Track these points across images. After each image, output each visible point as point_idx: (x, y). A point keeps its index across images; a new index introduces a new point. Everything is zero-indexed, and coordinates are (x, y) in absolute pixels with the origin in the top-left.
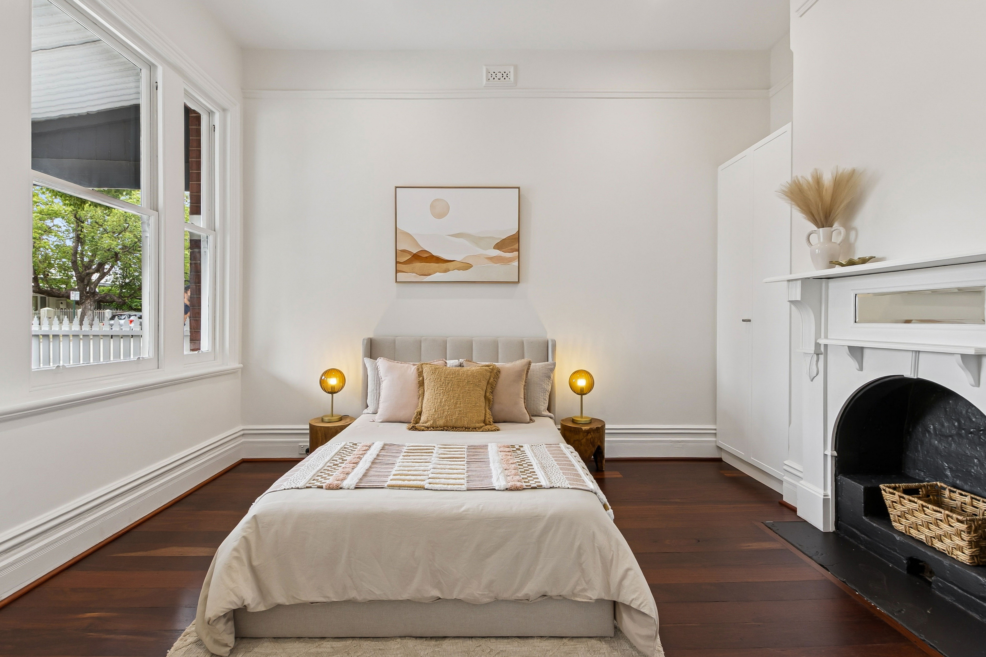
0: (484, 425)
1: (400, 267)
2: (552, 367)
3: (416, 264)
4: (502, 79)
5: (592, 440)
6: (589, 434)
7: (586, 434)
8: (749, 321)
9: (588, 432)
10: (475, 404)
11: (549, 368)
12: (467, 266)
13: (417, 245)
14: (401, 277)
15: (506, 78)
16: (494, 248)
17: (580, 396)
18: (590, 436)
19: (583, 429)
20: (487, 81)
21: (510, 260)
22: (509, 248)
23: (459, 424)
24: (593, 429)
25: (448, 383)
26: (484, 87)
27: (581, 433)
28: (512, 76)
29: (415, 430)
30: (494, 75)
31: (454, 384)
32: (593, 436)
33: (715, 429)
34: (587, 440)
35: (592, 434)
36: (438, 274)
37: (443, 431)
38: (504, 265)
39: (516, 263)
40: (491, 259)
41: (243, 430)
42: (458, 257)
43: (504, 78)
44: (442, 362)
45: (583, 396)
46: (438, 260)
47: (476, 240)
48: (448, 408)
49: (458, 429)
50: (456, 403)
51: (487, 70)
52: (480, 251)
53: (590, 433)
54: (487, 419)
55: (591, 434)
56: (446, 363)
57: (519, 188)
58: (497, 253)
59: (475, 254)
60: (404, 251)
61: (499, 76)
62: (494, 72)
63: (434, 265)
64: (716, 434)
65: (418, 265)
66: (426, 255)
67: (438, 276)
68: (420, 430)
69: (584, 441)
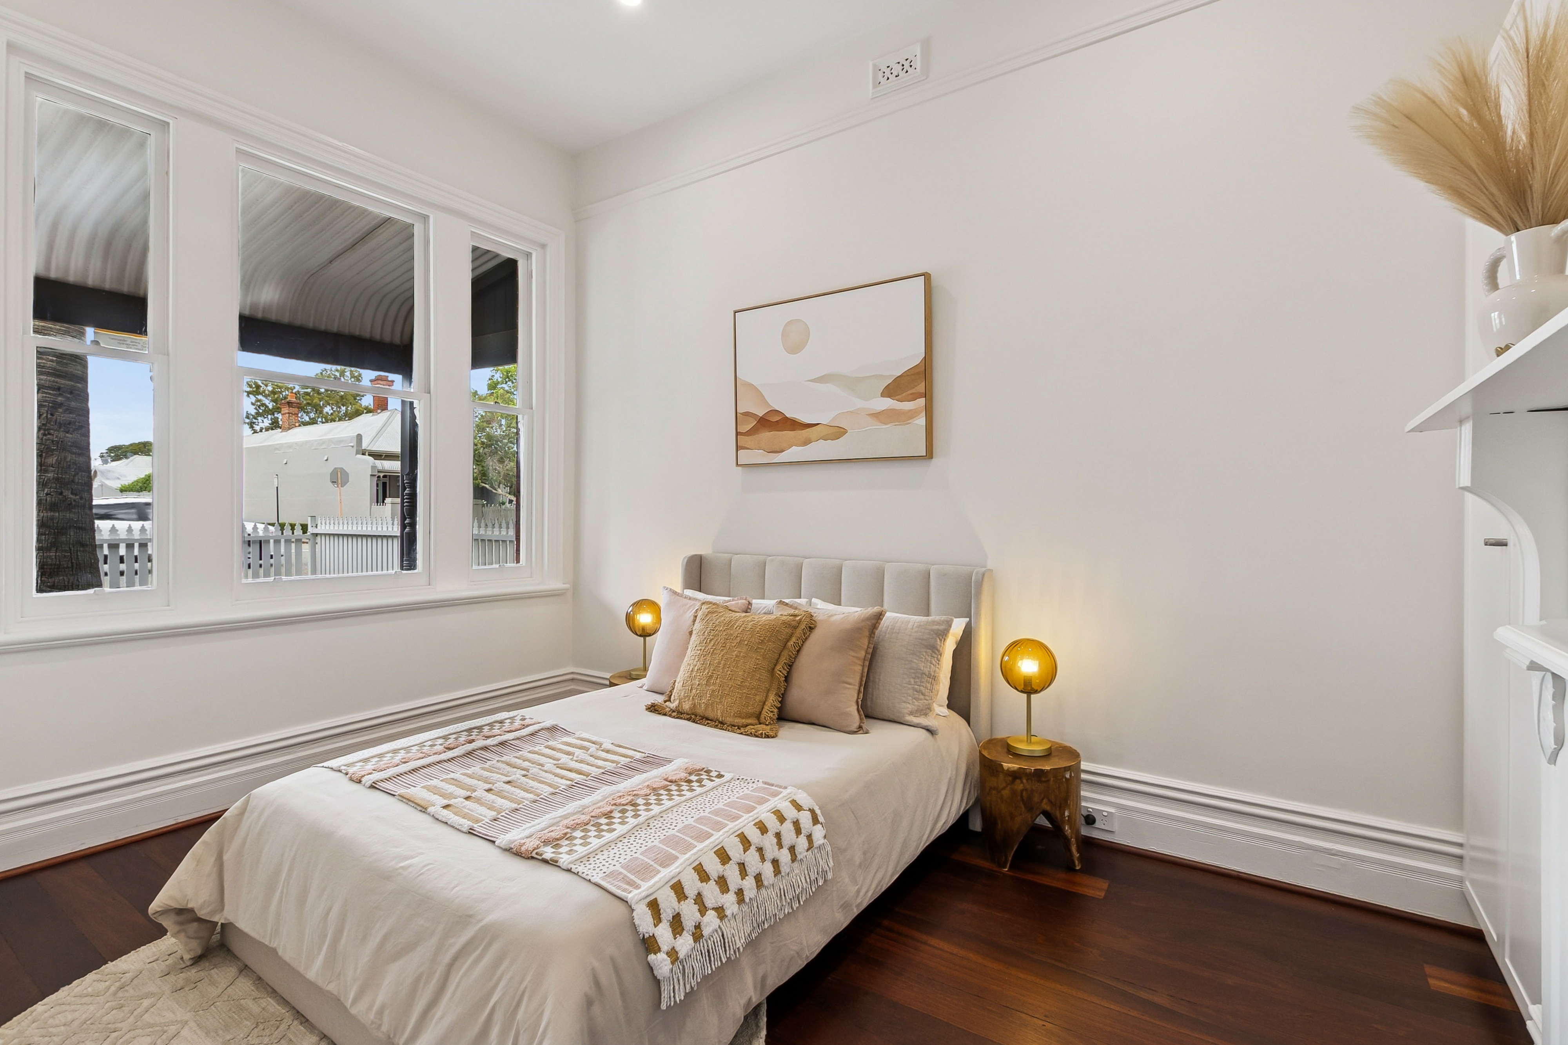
0: (756, 721)
1: (743, 440)
2: (942, 627)
3: (764, 434)
4: (902, 74)
5: (1024, 793)
6: (1018, 781)
7: (1010, 778)
8: (1502, 544)
9: (1016, 775)
10: (742, 682)
11: (932, 630)
12: (838, 433)
13: (765, 402)
14: (746, 456)
15: (909, 69)
16: (883, 395)
17: (1026, 695)
18: (1019, 786)
19: (1006, 768)
20: (874, 87)
21: (910, 415)
22: (909, 392)
23: (710, 714)
24: (1028, 771)
25: (710, 641)
26: (872, 99)
27: (1001, 777)
28: (917, 63)
29: (653, 712)
30: (888, 71)
31: (719, 642)
32: (1028, 787)
33: (1460, 845)
34: (1013, 792)
35: (1025, 781)
36: (794, 449)
37: (689, 720)
38: (900, 425)
39: (921, 421)
40: (879, 416)
41: (572, 673)
42: (824, 418)
43: (905, 70)
44: (744, 601)
45: (1032, 696)
46: (794, 425)
47: (850, 383)
48: (698, 682)
49: (709, 722)
50: (711, 677)
51: (875, 66)
52: (860, 404)
53: (1021, 779)
54: (764, 712)
55: (1022, 782)
56: (750, 604)
57: (927, 276)
58: (888, 403)
59: (851, 410)
60: (747, 414)
61: (897, 69)
62: (888, 67)
63: (788, 434)
64: (1461, 857)
65: (766, 436)
66: (776, 418)
67: (794, 453)
68: (660, 714)
69: (1006, 793)
